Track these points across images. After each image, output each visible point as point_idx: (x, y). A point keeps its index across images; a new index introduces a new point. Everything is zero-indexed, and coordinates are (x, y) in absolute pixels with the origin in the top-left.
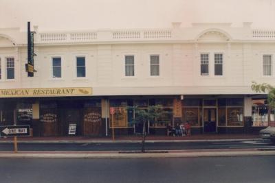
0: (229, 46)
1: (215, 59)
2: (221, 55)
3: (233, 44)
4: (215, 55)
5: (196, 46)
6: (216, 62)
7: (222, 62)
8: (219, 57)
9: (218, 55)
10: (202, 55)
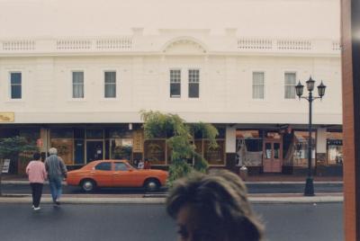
0: (206, 59)
1: (190, 76)
2: (198, 71)
3: (212, 57)
4: (190, 71)
5: (163, 59)
6: (190, 80)
7: (198, 80)
8: (194, 74)
9: (194, 71)
10: (172, 72)
